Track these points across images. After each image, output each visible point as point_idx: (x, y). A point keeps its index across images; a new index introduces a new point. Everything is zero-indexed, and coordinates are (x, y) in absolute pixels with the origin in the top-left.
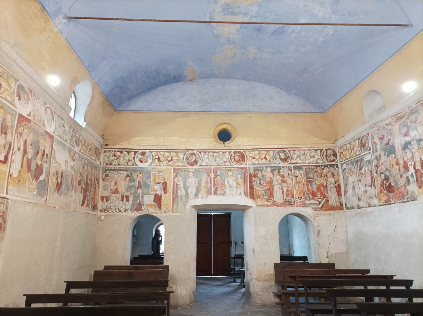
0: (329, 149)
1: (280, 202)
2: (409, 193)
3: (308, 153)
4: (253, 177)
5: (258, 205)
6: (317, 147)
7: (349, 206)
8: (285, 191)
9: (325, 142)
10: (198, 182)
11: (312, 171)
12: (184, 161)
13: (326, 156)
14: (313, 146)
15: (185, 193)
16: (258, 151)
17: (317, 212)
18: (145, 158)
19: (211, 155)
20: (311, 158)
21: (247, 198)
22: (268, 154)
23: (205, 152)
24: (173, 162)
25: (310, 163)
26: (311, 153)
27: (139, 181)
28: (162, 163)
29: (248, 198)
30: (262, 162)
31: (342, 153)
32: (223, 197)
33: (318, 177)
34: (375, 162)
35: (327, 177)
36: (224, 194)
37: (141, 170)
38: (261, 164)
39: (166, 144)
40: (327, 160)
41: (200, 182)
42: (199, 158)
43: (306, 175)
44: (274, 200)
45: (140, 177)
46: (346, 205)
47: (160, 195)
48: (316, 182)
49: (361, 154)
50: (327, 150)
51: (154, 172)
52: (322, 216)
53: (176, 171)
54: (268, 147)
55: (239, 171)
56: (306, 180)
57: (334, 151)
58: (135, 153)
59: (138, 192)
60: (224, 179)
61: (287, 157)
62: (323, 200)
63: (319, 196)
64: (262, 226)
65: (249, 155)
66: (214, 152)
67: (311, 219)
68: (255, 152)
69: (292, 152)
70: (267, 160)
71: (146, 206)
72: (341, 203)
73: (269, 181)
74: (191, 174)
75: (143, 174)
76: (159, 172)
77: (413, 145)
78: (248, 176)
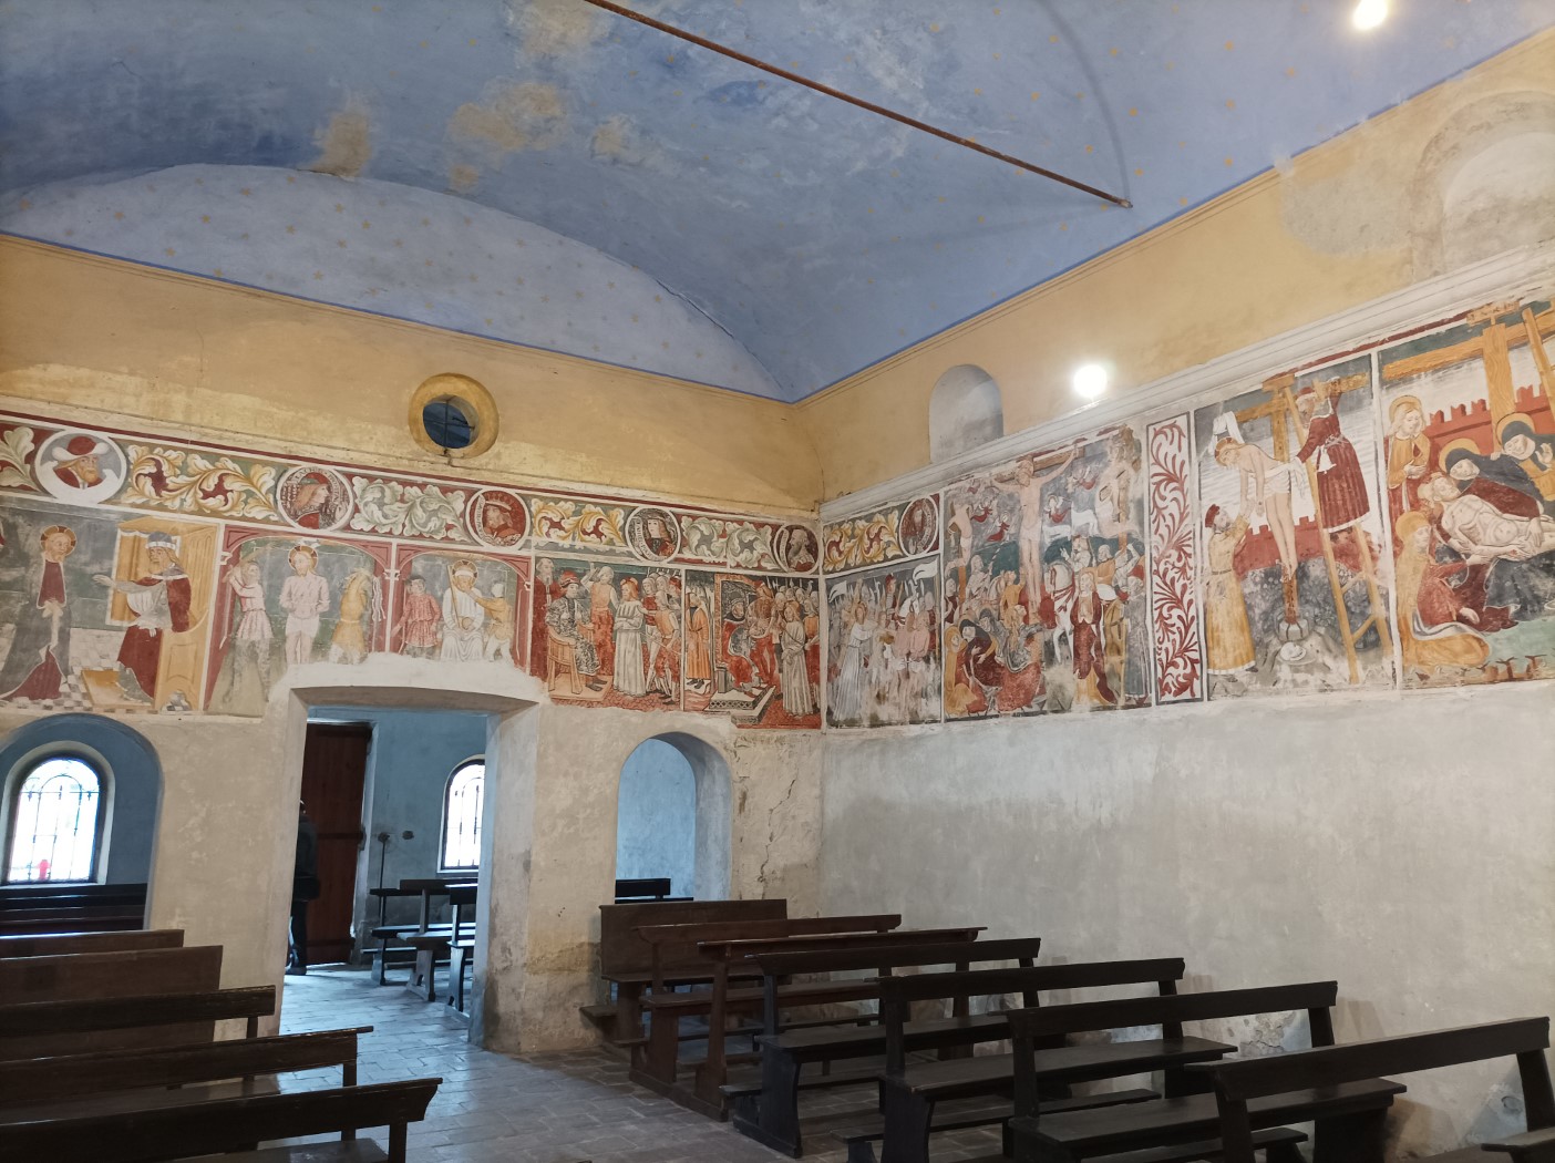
0: (798, 527)
1: (633, 692)
2: (1048, 689)
3: (734, 532)
4: (549, 597)
5: (558, 700)
6: (762, 514)
7: (839, 716)
8: (653, 655)
9: (789, 501)
10: (333, 597)
11: (742, 594)
12: (276, 501)
13: (788, 548)
14: (754, 509)
15: (268, 634)
16: (575, 502)
17: (744, 731)
18: (88, 466)
19: (394, 492)
20: (742, 551)
21: (522, 673)
22: (608, 516)
23: (371, 479)
24: (226, 501)
25: (738, 566)
26: (744, 534)
27: (52, 568)
28: (175, 497)
29: (525, 671)
30: (584, 544)
31: (837, 544)
32: (431, 661)
33: (758, 616)
34: (949, 587)
35: (783, 617)
36: (433, 651)
37: (66, 519)
38: (579, 551)
39: (196, 419)
40: (789, 564)
41: (340, 598)
42: (345, 497)
43: (724, 606)
44: (615, 683)
45: (56, 548)
46: (830, 712)
47: (153, 634)
48: (752, 630)
49: (905, 556)
50: (791, 529)
51: (132, 534)
52: (758, 744)
53: (239, 540)
54: (611, 492)
55: (499, 568)
56: (723, 622)
57: (811, 536)
58: (40, 436)
59: (45, 615)
60: (439, 594)
61: (670, 536)
62: (765, 691)
63: (756, 679)
64: (566, 774)
65: (539, 512)
66: (404, 484)
67: (724, 754)
68: (562, 503)
69: (685, 522)
70: (603, 537)
71: (81, 677)
72: (815, 706)
73: (604, 615)
74: (302, 560)
75: (71, 536)
76: (158, 533)
77: (1077, 552)
78: (531, 590)
